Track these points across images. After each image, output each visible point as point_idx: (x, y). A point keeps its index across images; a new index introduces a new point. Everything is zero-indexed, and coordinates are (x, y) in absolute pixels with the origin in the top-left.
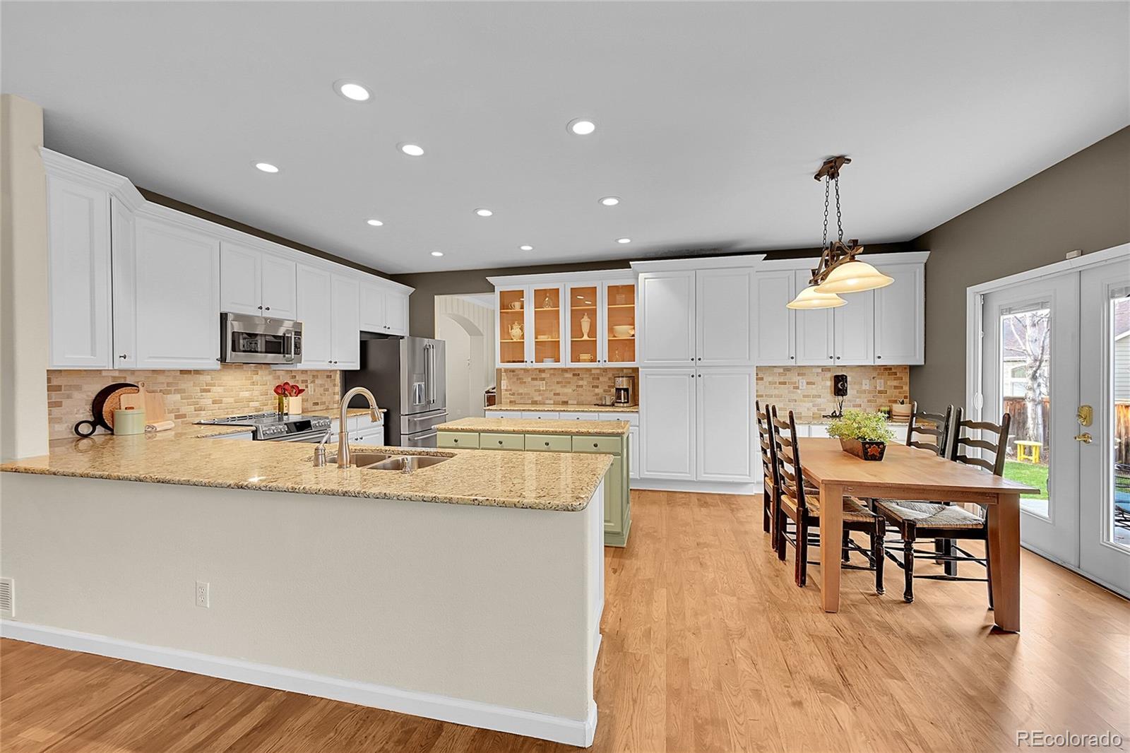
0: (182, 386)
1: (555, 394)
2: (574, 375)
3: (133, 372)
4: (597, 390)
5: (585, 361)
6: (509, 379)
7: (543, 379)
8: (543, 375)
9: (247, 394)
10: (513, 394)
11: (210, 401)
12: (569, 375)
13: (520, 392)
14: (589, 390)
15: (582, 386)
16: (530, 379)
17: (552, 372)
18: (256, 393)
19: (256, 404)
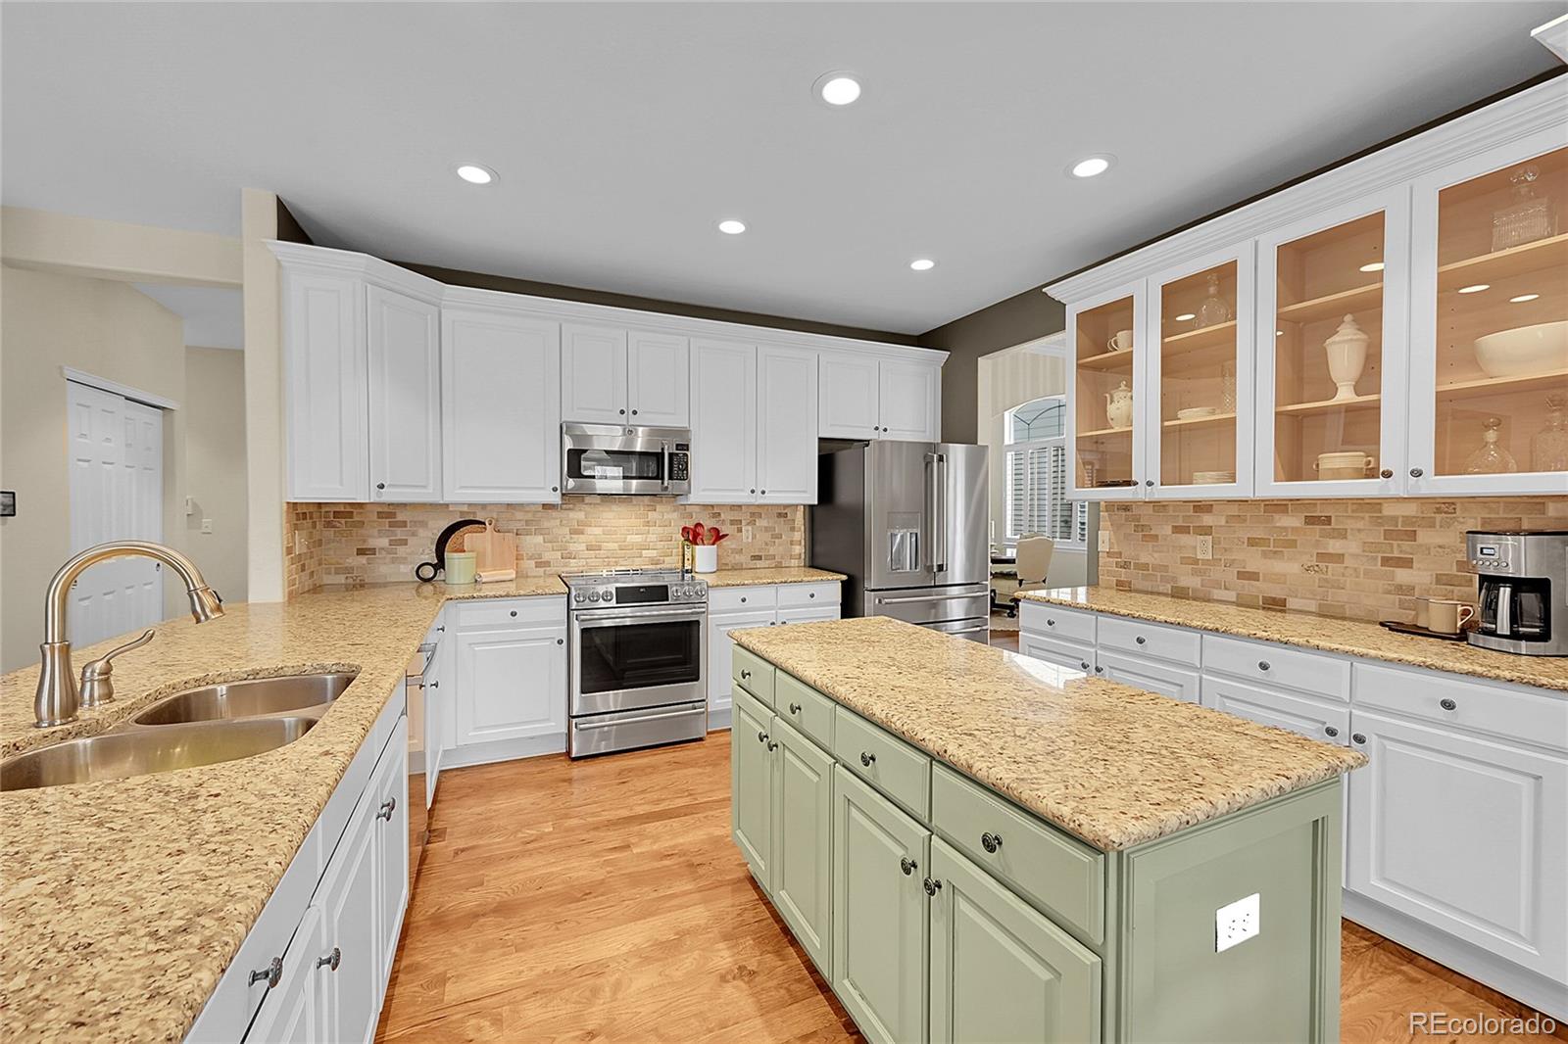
0: (546, 524)
1: (1241, 575)
2: (1310, 520)
3: (484, 506)
4: (1402, 576)
5: (1337, 474)
6: (1116, 527)
7: (1206, 531)
8: (1207, 520)
9: (638, 539)
10: (1125, 565)
11: (583, 547)
12: (1291, 521)
13: (1143, 559)
14: (1367, 573)
15: (1339, 558)
16: (1168, 530)
17: (1234, 510)
18: (652, 537)
19: (653, 553)
